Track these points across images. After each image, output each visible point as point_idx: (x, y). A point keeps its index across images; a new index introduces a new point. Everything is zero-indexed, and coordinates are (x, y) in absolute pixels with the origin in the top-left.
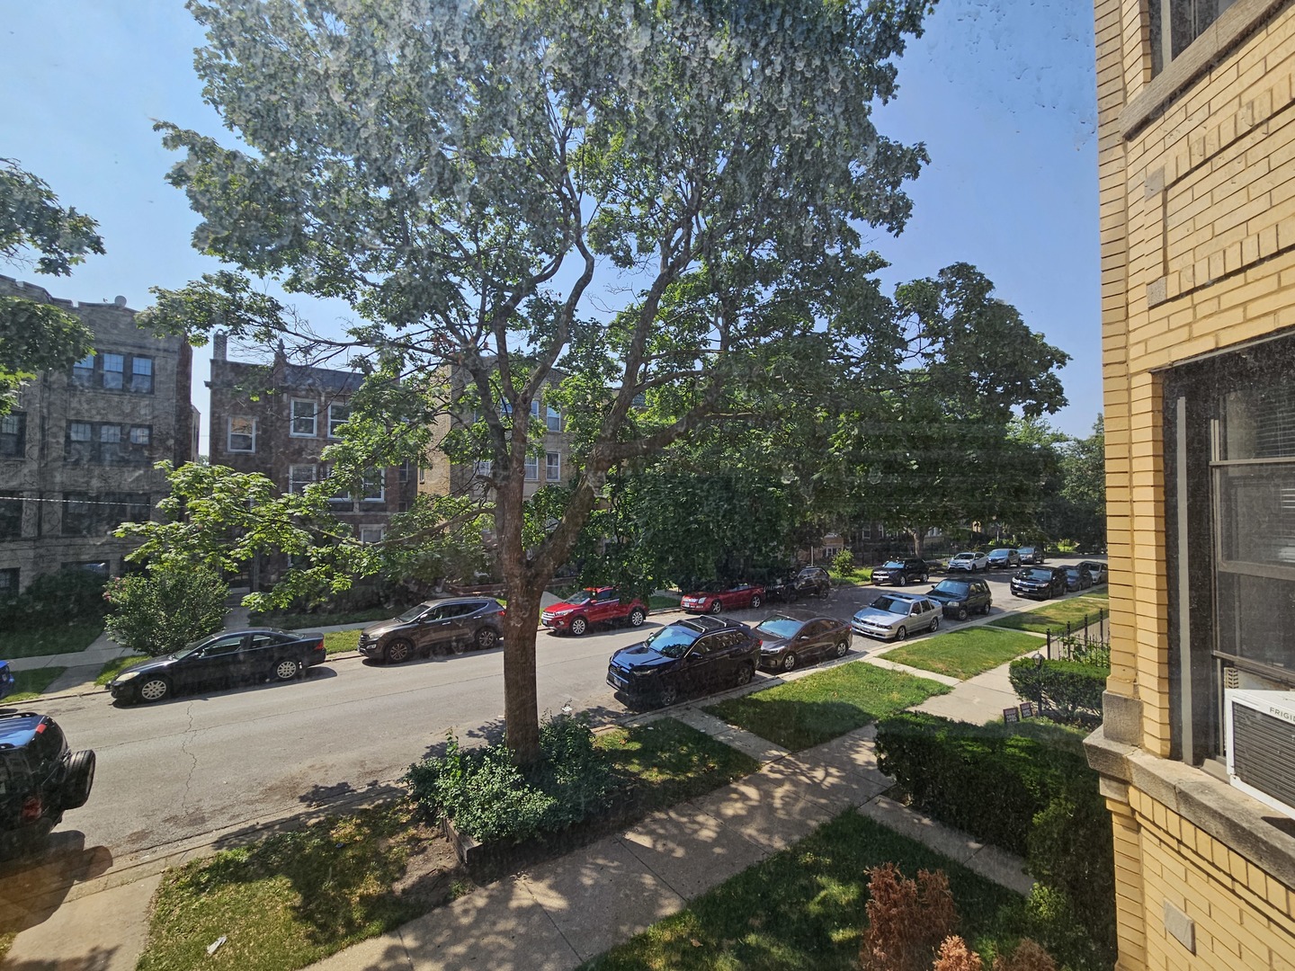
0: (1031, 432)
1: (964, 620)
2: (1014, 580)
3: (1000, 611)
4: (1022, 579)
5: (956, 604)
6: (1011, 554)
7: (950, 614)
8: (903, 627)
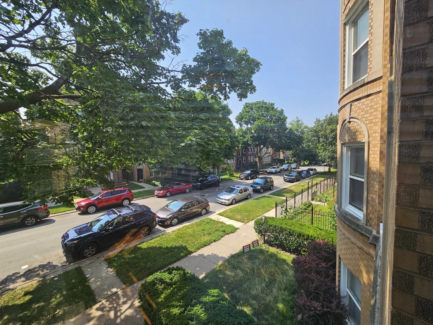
0: (298, 125)
1: (262, 193)
2: (285, 176)
3: (277, 188)
4: (287, 176)
5: (259, 188)
6: (289, 166)
7: (256, 191)
8: (235, 199)
